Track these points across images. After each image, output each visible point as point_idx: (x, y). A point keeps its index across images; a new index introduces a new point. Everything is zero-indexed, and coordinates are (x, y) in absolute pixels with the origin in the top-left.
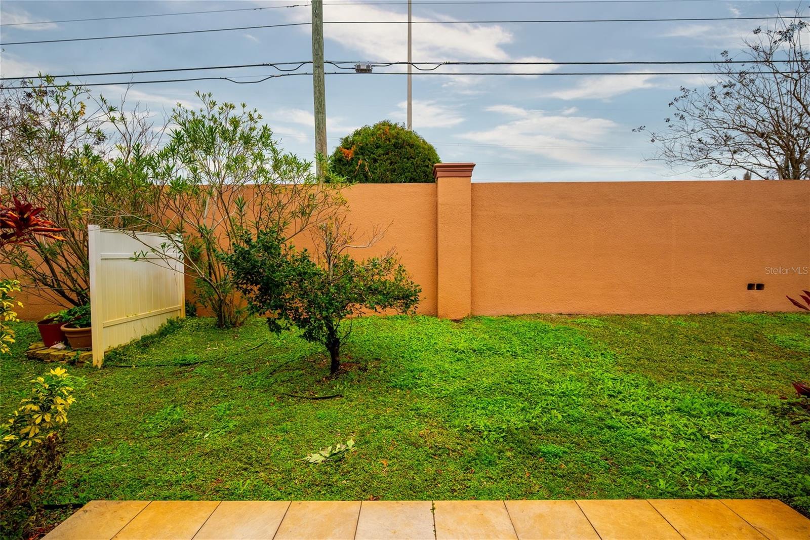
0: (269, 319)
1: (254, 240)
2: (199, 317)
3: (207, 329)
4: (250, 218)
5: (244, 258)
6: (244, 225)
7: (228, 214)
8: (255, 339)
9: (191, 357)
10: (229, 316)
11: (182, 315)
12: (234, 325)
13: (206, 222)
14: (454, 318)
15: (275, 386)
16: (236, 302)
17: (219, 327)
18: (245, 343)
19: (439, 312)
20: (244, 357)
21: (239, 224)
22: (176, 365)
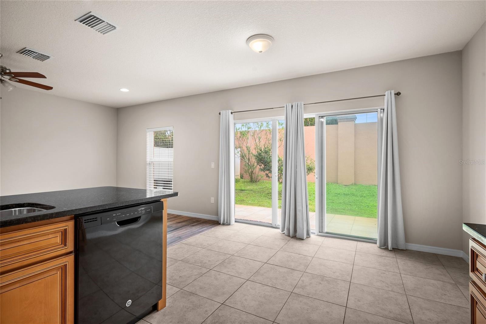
0: (266, 174)
1: (263, 150)
2: (244, 179)
3: (247, 182)
4: (262, 143)
5: (260, 155)
6: (260, 145)
7: (256, 141)
8: (263, 186)
9: (243, 188)
10: (254, 178)
11: (239, 177)
12: (256, 182)
13: (248, 145)
14: (345, 185)
15: (268, 196)
16: (257, 173)
17: (251, 182)
18: (259, 187)
19: (338, 182)
20: (259, 190)
21: (259, 145)
22: (239, 190)
